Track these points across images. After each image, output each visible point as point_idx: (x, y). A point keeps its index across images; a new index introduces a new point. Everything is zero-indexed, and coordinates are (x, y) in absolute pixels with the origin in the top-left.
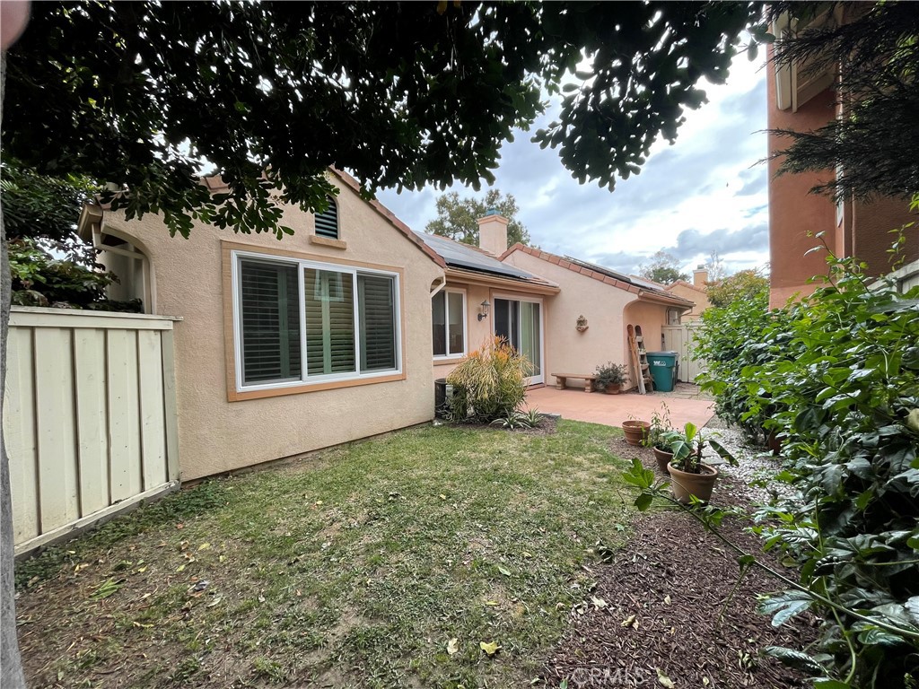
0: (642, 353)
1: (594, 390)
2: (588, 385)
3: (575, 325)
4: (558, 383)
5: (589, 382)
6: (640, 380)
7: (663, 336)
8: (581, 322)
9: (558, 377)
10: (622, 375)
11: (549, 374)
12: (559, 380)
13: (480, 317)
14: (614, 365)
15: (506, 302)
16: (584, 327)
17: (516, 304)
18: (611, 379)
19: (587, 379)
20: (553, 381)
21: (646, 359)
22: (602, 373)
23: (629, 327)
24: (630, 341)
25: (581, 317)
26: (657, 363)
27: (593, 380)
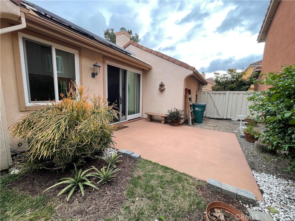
0: (191, 104)
1: (166, 123)
2: (163, 120)
3: (158, 87)
4: (148, 118)
5: (163, 118)
6: (189, 118)
7: (197, 96)
8: (162, 85)
9: (148, 115)
10: (181, 115)
11: (144, 113)
12: (148, 116)
13: (94, 75)
14: (177, 110)
15: (118, 69)
16: (163, 88)
17: (125, 72)
18: (175, 118)
19: (162, 117)
20: (146, 116)
21: (192, 107)
22: (170, 113)
23: (186, 89)
24: (186, 97)
25: (162, 83)
26: (197, 109)
27: (165, 118)
